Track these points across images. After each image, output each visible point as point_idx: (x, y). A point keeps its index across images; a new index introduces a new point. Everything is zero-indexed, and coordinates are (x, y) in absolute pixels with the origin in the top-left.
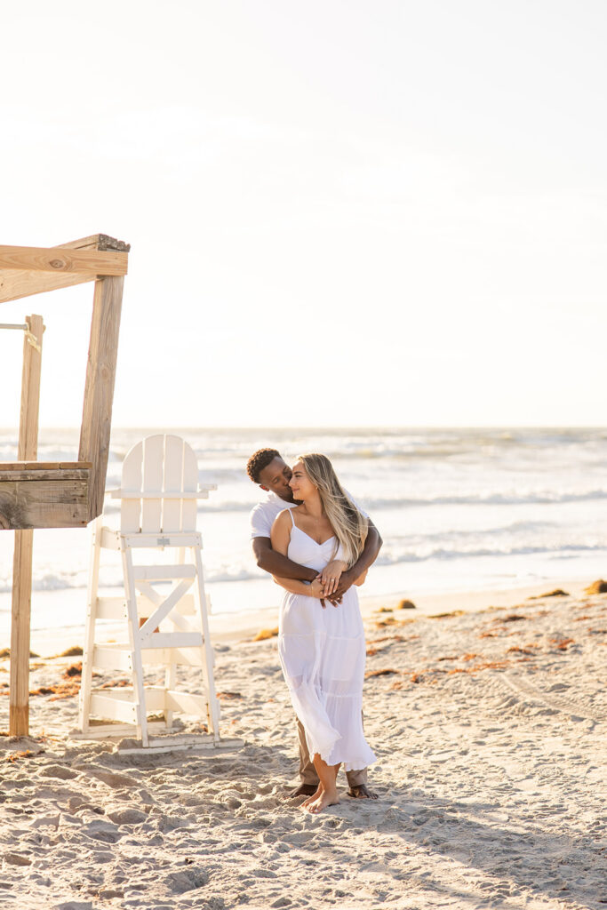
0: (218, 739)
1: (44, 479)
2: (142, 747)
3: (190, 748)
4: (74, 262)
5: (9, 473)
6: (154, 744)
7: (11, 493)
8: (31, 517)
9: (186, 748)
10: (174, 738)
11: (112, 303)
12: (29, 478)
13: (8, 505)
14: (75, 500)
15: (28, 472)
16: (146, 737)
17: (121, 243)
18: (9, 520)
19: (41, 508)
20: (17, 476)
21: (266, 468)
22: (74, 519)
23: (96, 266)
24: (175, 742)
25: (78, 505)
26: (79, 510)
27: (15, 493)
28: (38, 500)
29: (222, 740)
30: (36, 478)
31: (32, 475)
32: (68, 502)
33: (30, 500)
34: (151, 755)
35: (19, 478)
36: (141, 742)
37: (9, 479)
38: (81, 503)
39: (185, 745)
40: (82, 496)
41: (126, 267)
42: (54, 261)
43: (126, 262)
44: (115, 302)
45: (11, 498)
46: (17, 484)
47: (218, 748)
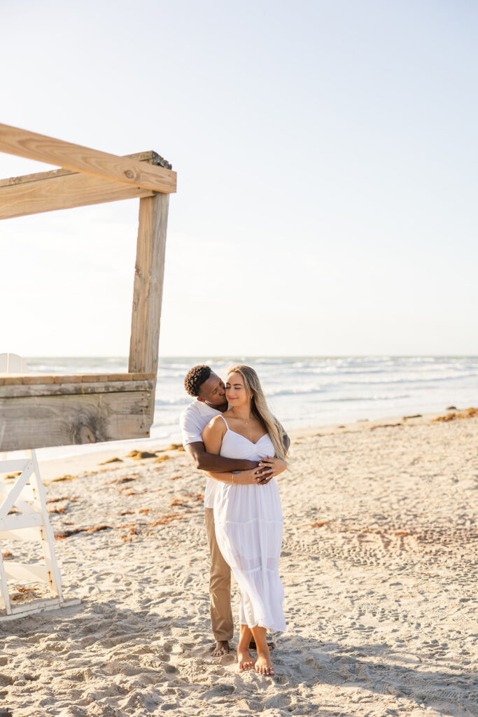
0: (62, 601)
1: (121, 390)
2: (7, 615)
3: (42, 611)
4: (142, 174)
5: (96, 385)
6: (15, 611)
7: (96, 405)
8: (111, 430)
9: (39, 611)
10: (30, 604)
11: (161, 220)
12: (111, 390)
13: (94, 418)
14: (142, 411)
15: (110, 384)
16: (9, 606)
17: (166, 162)
18: (94, 433)
19: (118, 420)
20: (102, 387)
21: (207, 381)
22: (141, 430)
23: (156, 180)
24: (31, 608)
25: (144, 416)
26: (145, 421)
27: (99, 405)
28: (117, 413)
29: (65, 601)
30: (116, 390)
31: (113, 387)
32: (137, 413)
33: (110, 412)
34: (14, 621)
35: (103, 390)
36: (5, 610)
37: (96, 391)
38: (145, 414)
39: (39, 608)
40: (147, 407)
41: (176, 186)
42: (128, 171)
43: (176, 181)
44: (163, 219)
45: (95, 411)
46: (101, 396)
47: (62, 608)
